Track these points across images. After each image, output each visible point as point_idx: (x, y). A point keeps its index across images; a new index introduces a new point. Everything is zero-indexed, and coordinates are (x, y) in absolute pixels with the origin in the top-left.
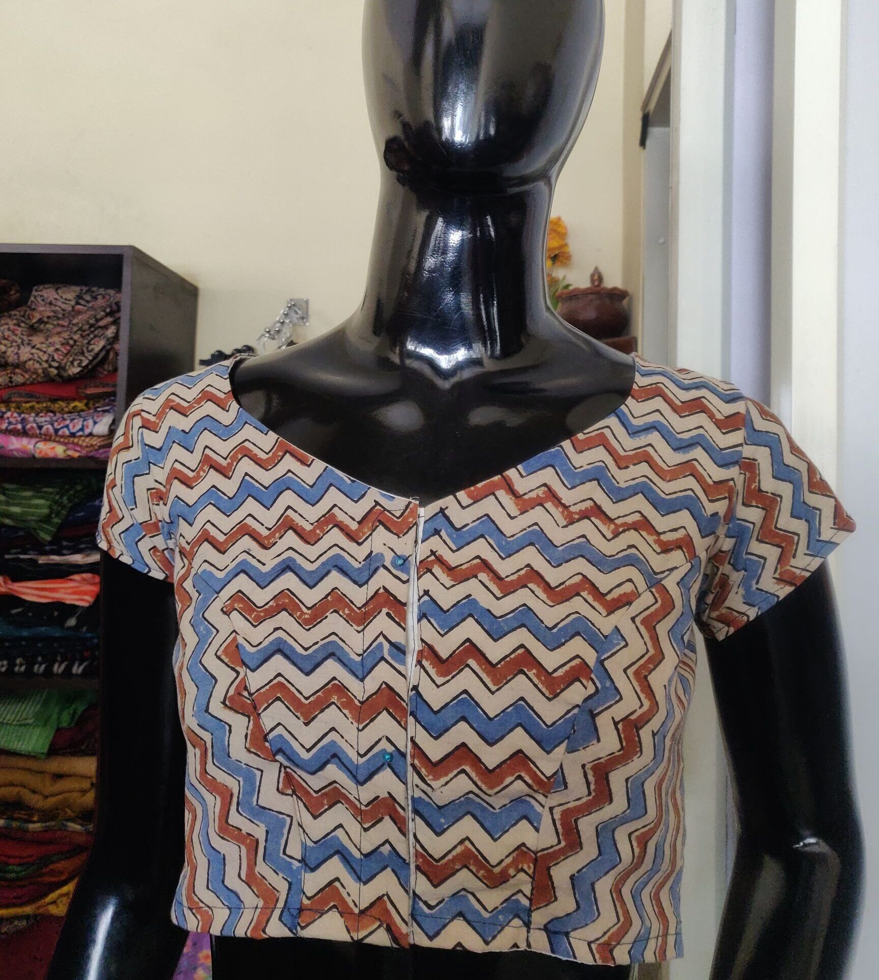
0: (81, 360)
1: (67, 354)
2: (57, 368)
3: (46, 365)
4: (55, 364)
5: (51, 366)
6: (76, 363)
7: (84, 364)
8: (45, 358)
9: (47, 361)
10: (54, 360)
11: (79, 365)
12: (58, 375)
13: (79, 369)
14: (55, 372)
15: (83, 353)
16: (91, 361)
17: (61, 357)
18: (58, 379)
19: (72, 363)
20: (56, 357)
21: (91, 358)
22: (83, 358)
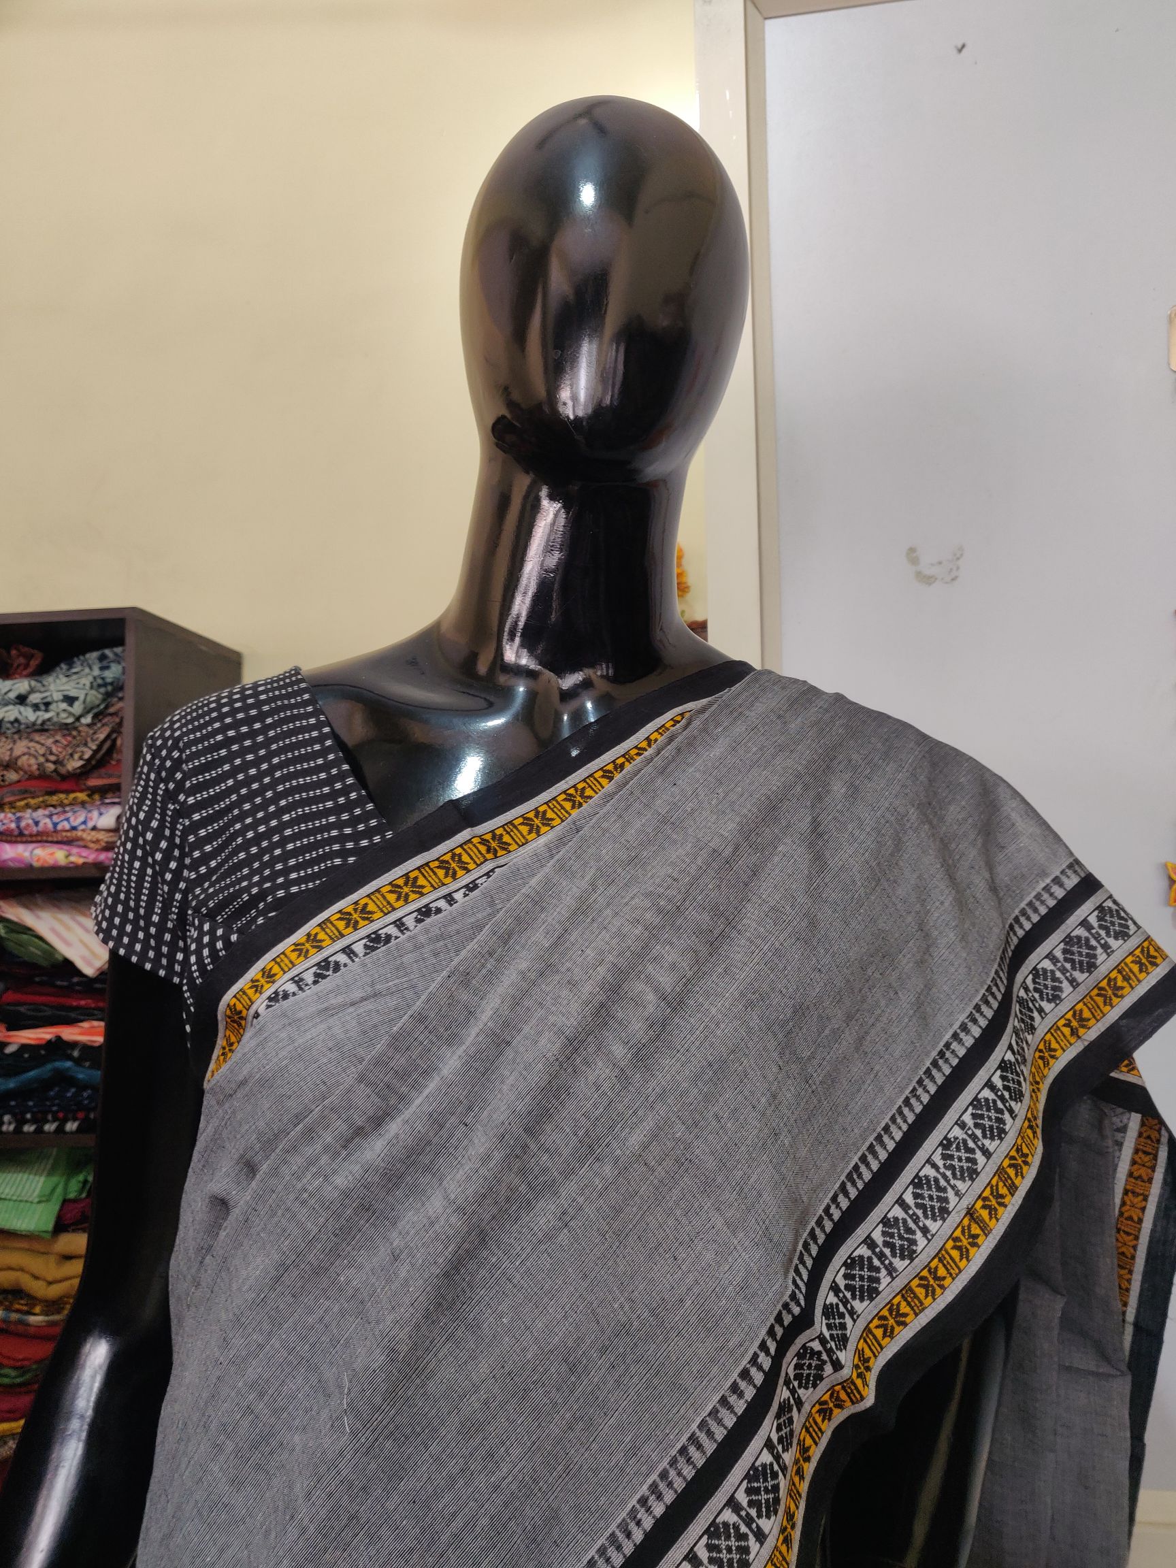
0: (82, 752)
1: (66, 746)
2: (54, 763)
3: (42, 760)
4: (53, 758)
5: (47, 760)
6: (76, 756)
7: (86, 756)
8: (42, 751)
9: (43, 755)
10: (51, 753)
11: (81, 758)
12: (55, 771)
13: (81, 763)
14: (51, 767)
15: (86, 745)
16: (96, 752)
17: (60, 750)
18: (54, 774)
19: (72, 755)
20: (54, 750)
21: (94, 747)
22: (85, 749)
